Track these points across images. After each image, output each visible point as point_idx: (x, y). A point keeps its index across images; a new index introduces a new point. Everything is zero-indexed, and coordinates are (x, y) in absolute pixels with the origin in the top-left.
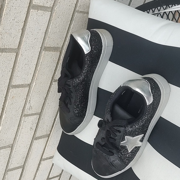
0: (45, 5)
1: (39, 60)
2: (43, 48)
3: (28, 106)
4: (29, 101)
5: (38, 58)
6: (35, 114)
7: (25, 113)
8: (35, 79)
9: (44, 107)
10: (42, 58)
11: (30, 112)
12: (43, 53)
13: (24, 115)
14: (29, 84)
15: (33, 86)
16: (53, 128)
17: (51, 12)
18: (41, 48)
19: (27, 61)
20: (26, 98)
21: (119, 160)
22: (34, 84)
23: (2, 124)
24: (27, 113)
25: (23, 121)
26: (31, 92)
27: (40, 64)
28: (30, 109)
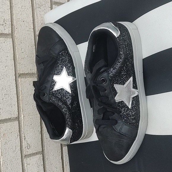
0: (3, 32)
1: (19, 89)
2: (18, 75)
3: (24, 144)
4: (23, 137)
5: (16, 86)
6: (37, 154)
7: (24, 153)
8: (21, 110)
9: (43, 143)
10: (20, 86)
11: (30, 152)
12: (19, 80)
13: (24, 156)
14: (17, 117)
15: (22, 118)
16: (65, 170)
17: (12, 38)
18: (15, 75)
19: (5, 91)
20: (19, 134)
21: (125, 125)
22: (22, 116)
23: (2, 170)
24: (27, 154)
25: (26, 164)
26: (23, 127)
27: (20, 93)
28: (29, 148)
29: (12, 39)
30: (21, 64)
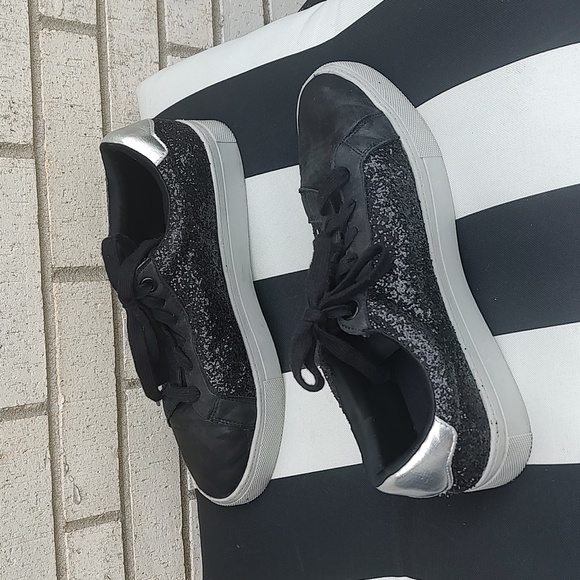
0: (7, 140)
1: (51, 316)
2: (49, 273)
3: (65, 488)
4: (62, 467)
5: (44, 308)
6: (103, 518)
7: (65, 516)
8: (59, 382)
9: (126, 487)
10: (56, 306)
11: (83, 511)
12: (54, 288)
13: (62, 524)
14: (43, 404)
15: (61, 407)
17: (36, 157)
18: (42, 272)
19: (10, 320)
20: (49, 456)
22: (61, 400)
24: (72, 517)
25: (68, 551)
26: (61, 433)
27: (57, 327)
28: (79, 500)
29: (33, 161)
30: (60, 239)
